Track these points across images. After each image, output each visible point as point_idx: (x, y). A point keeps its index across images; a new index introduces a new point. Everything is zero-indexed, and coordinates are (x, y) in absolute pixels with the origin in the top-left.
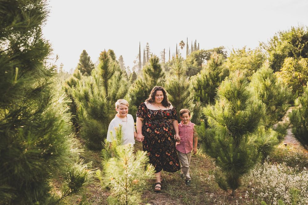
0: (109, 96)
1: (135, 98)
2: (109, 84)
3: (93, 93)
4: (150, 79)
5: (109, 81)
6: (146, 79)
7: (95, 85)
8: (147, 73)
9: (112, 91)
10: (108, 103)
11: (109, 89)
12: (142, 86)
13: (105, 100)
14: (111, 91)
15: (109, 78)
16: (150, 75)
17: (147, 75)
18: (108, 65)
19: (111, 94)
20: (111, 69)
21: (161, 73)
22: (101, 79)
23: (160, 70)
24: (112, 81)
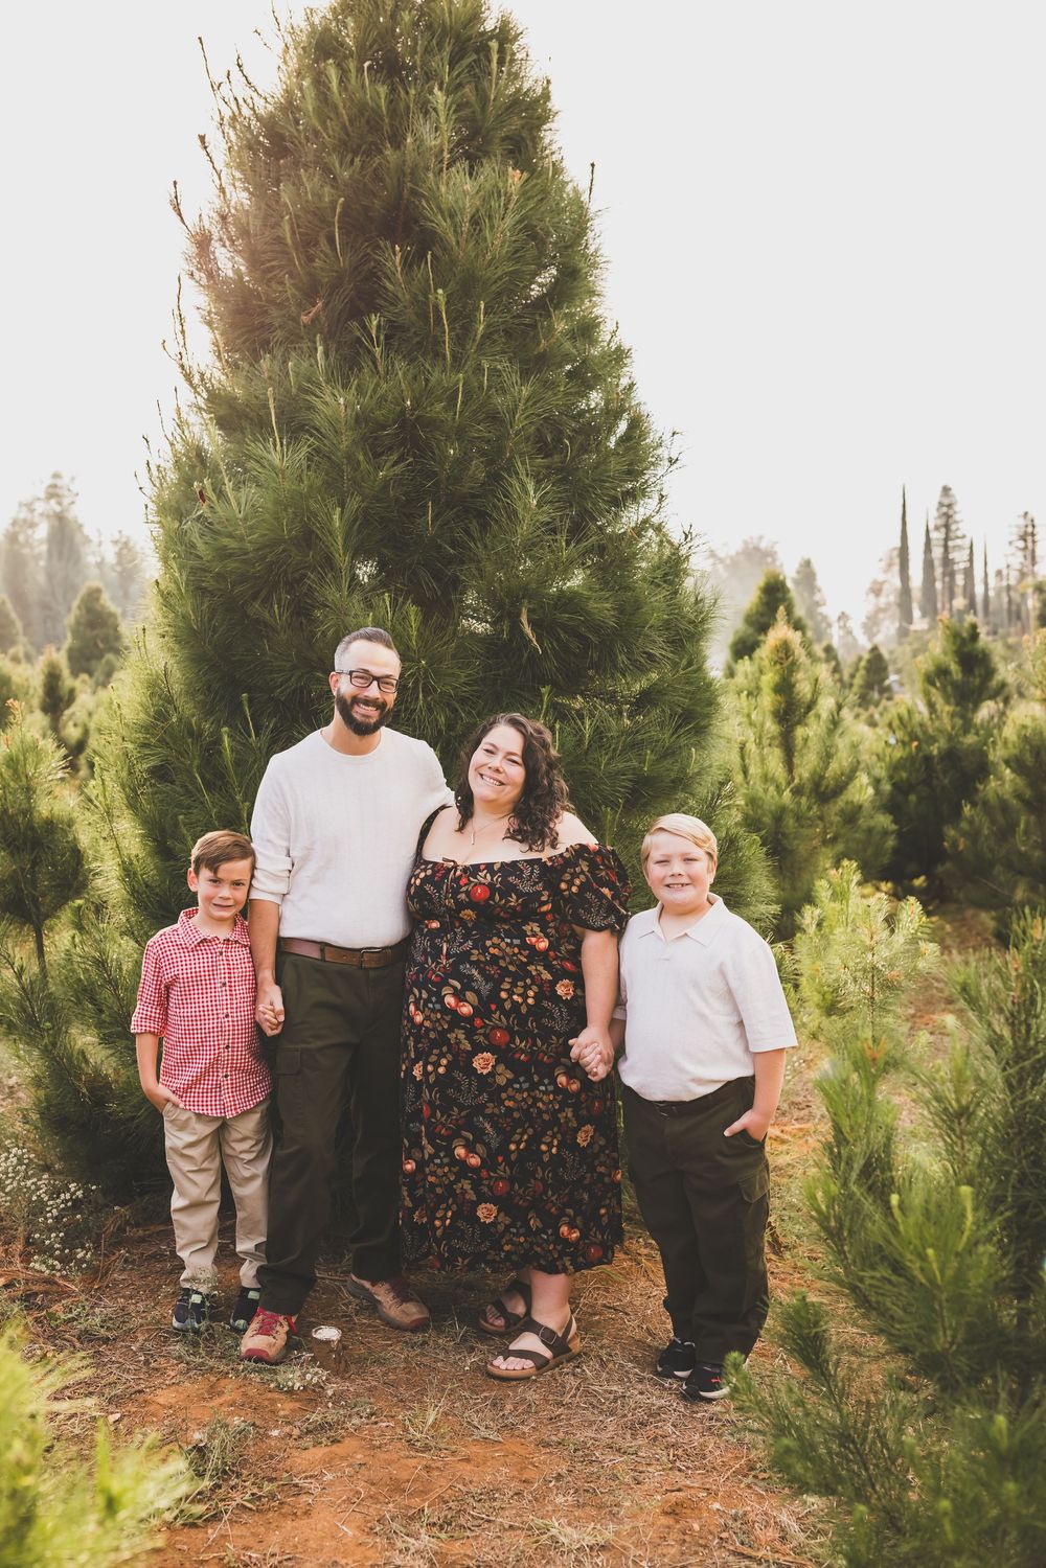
0: (796, 781)
1: (887, 787)
2: (799, 742)
3: (745, 771)
4: (945, 709)
5: (800, 732)
6: (931, 706)
7: (751, 747)
8: (933, 684)
9: (810, 767)
10: (799, 804)
11: (796, 761)
12: (913, 737)
13: (787, 794)
14: (806, 765)
15: (799, 723)
16: (943, 690)
17: (934, 690)
18: (793, 680)
19: (806, 775)
20: (804, 689)
21: (994, 683)
22: (772, 727)
23: (990, 672)
24: (810, 732)
